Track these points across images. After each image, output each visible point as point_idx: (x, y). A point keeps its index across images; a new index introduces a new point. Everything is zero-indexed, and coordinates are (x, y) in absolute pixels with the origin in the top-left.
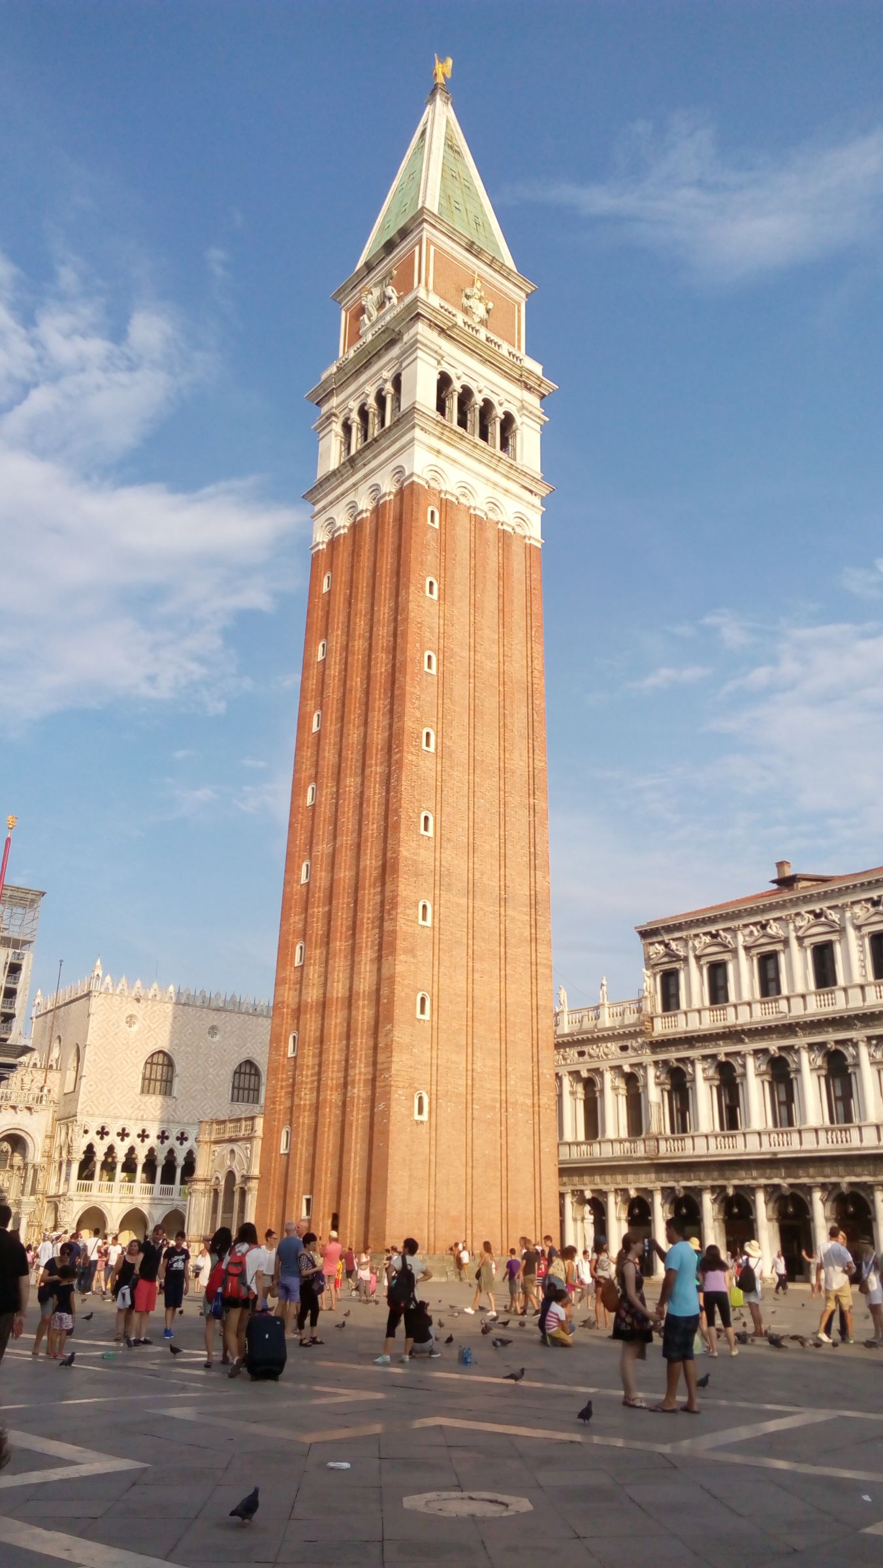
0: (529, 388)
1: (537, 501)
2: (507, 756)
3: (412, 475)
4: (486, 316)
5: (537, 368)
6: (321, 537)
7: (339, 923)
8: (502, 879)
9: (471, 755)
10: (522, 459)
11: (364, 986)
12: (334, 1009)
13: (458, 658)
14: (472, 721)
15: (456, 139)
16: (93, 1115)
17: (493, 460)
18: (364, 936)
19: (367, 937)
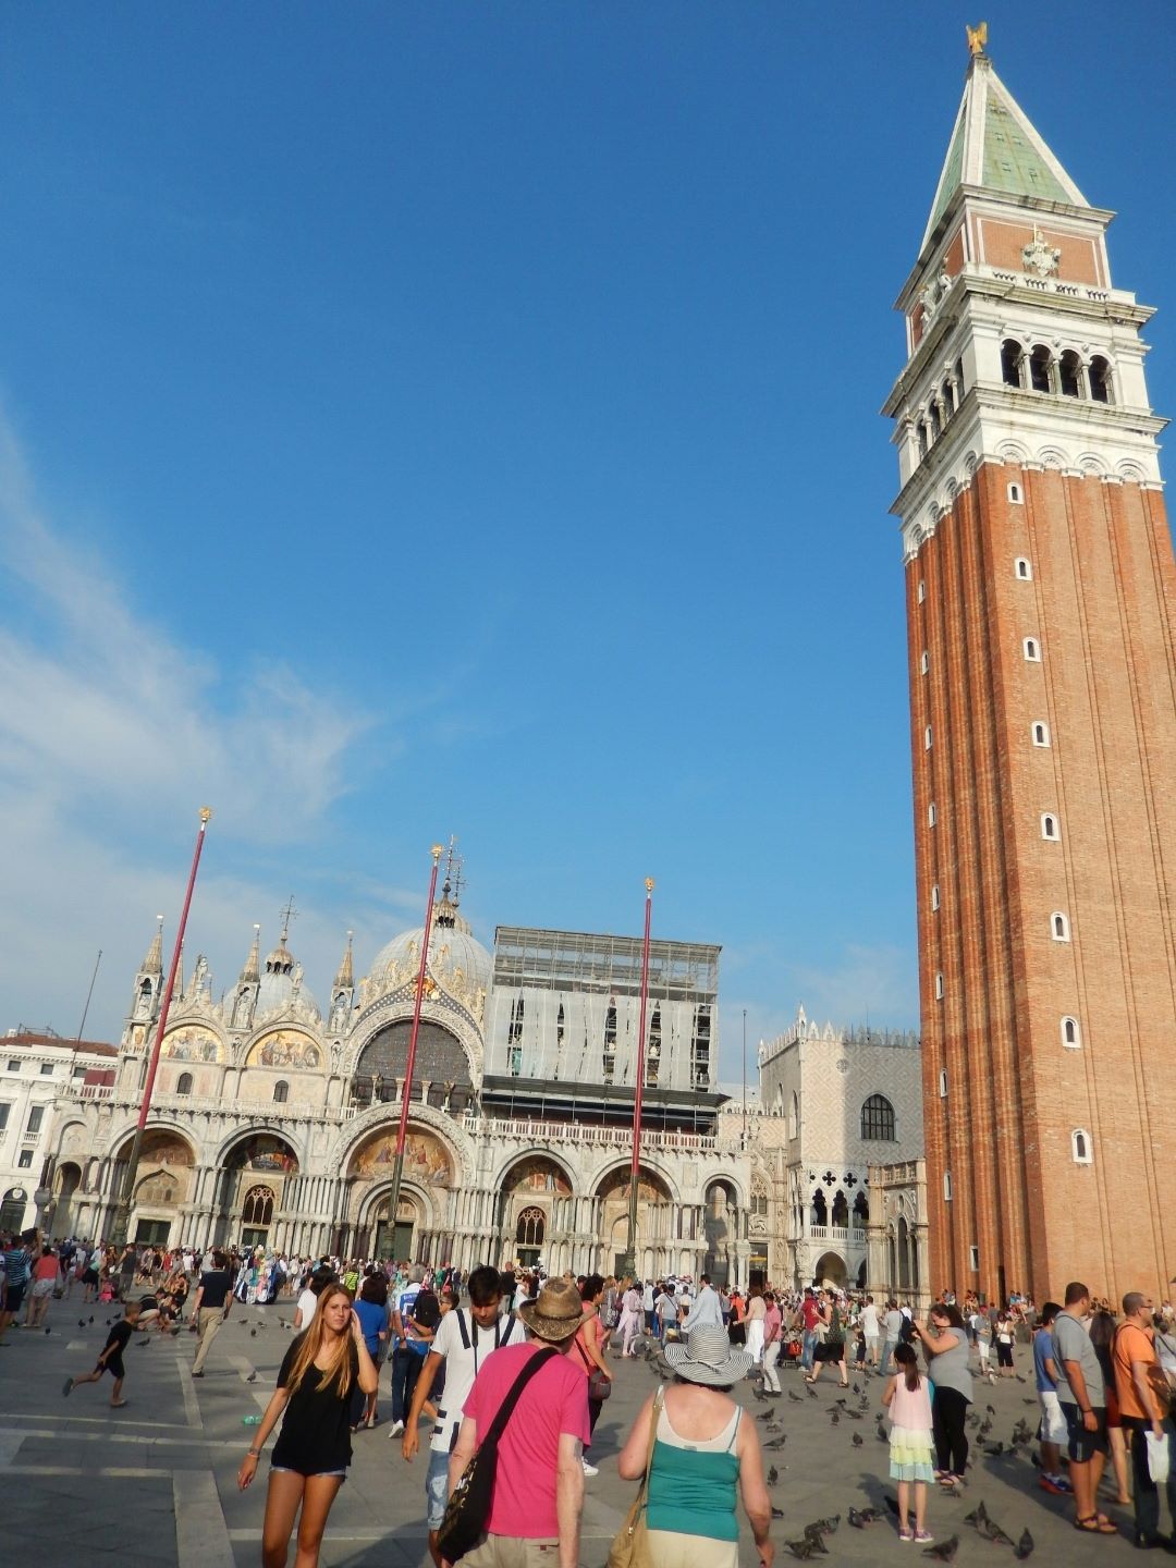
0: (1120, 322)
1: (1149, 441)
2: (1148, 734)
3: (982, 456)
4: (1055, 265)
5: (1128, 298)
6: (911, 547)
7: (971, 949)
8: (1160, 876)
9: (1099, 741)
10: (1122, 400)
11: (1002, 1015)
12: (976, 1042)
13: (1068, 637)
14: (1094, 703)
15: (1000, 101)
16: (817, 1161)
17: (1082, 413)
18: (995, 959)
19: (998, 961)
